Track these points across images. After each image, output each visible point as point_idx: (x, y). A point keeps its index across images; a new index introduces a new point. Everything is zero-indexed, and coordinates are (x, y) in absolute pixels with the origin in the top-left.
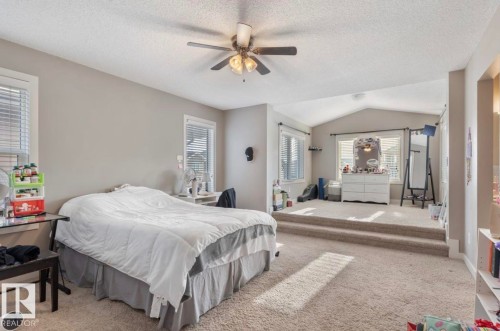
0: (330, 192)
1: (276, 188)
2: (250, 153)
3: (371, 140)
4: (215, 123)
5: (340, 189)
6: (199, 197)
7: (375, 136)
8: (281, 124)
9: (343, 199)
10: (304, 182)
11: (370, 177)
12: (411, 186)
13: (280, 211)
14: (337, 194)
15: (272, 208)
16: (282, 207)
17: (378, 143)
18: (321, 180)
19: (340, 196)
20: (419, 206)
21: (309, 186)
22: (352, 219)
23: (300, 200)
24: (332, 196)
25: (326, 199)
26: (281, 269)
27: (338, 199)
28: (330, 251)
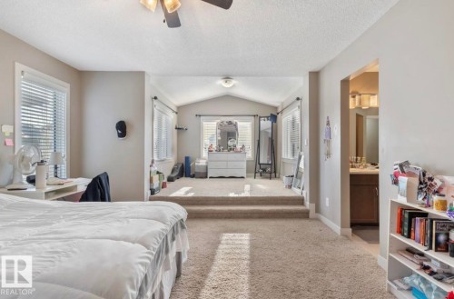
0: (197, 170)
1: (153, 169)
2: (122, 129)
3: (230, 123)
4: (69, 85)
5: (207, 167)
6: (49, 189)
7: (234, 120)
8: (156, 98)
9: (209, 175)
10: (171, 161)
11: (231, 155)
12: (261, 162)
13: (157, 195)
14: (203, 171)
15: (149, 192)
16: (158, 189)
17: (236, 125)
18: (187, 159)
19: (206, 173)
20: (266, 178)
21: (177, 165)
22: (232, 195)
23: (170, 179)
24: (199, 173)
25: (193, 176)
26: (192, 268)
27: (204, 176)
28: (226, 232)
